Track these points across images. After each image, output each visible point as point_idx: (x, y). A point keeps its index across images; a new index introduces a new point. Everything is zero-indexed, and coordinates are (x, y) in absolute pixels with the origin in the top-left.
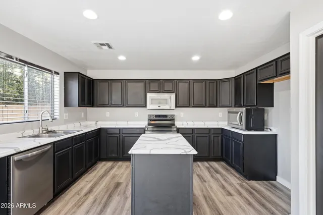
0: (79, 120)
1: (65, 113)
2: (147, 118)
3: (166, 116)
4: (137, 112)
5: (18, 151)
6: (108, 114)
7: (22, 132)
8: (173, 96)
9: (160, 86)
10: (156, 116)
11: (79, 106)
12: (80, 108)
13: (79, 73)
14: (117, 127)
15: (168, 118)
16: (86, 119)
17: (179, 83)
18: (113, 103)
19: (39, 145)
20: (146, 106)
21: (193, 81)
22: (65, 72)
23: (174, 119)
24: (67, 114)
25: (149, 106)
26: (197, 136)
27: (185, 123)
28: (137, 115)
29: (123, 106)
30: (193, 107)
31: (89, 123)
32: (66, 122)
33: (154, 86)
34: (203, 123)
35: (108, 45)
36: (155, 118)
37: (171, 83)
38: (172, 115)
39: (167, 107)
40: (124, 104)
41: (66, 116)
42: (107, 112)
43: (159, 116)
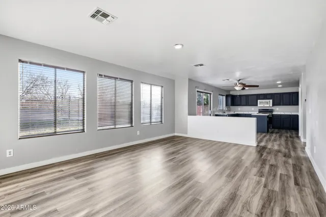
3: (268, 110)
4: (253, 108)
8: (271, 101)
9: (265, 97)
17: (275, 95)
18: (242, 104)
20: (257, 106)
23: (273, 111)
25: (259, 105)
26: (283, 118)
27: (279, 113)
33: (261, 97)
36: (262, 110)
37: (271, 95)
38: (271, 109)
39: (268, 106)
40: (247, 105)
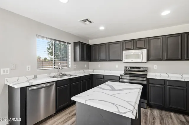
0: (83, 69)
1: (74, 64)
2: (123, 69)
3: (139, 68)
5: (31, 85)
6: (99, 66)
7: (49, 74)
8: (145, 51)
9: (134, 44)
10: (131, 68)
11: (80, 61)
12: (80, 62)
13: (80, 42)
14: (101, 74)
15: (141, 69)
16: (88, 68)
17: (151, 40)
18: (101, 59)
19: (45, 82)
20: (122, 61)
21: (166, 37)
22: (74, 43)
23: (147, 71)
24: (76, 65)
25: (124, 60)
26: (170, 88)
27: (158, 74)
28: (117, 66)
29: (107, 61)
30: (166, 60)
31: (90, 70)
32: (75, 70)
33: (129, 45)
34: (180, 76)
35: (87, 20)
36: (129, 69)
37: (143, 41)
38: (145, 67)
40: (108, 59)
41: (75, 66)
42: (99, 64)
43: (134, 68)
